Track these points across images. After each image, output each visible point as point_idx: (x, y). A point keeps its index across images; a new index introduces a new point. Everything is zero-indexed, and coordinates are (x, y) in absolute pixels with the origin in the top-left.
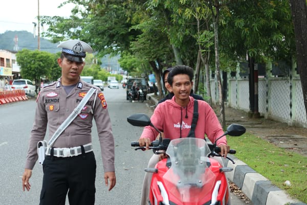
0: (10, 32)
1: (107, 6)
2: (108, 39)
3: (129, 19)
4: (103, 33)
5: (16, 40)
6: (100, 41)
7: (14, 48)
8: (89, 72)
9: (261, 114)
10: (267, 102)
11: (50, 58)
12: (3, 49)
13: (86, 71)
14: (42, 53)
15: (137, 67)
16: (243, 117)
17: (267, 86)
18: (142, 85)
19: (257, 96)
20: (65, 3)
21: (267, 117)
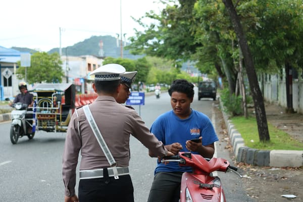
0: (95, 37)
1: (177, 22)
2: (179, 49)
3: (193, 33)
4: (175, 44)
5: (101, 44)
6: (173, 50)
7: (99, 54)
8: (168, 75)
9: (295, 110)
10: (299, 100)
11: (131, 64)
12: (90, 54)
13: (165, 74)
14: (124, 60)
15: (211, 71)
16: (282, 113)
17: (299, 87)
18: (212, 88)
19: (292, 95)
20: (143, 17)
21: (298, 113)
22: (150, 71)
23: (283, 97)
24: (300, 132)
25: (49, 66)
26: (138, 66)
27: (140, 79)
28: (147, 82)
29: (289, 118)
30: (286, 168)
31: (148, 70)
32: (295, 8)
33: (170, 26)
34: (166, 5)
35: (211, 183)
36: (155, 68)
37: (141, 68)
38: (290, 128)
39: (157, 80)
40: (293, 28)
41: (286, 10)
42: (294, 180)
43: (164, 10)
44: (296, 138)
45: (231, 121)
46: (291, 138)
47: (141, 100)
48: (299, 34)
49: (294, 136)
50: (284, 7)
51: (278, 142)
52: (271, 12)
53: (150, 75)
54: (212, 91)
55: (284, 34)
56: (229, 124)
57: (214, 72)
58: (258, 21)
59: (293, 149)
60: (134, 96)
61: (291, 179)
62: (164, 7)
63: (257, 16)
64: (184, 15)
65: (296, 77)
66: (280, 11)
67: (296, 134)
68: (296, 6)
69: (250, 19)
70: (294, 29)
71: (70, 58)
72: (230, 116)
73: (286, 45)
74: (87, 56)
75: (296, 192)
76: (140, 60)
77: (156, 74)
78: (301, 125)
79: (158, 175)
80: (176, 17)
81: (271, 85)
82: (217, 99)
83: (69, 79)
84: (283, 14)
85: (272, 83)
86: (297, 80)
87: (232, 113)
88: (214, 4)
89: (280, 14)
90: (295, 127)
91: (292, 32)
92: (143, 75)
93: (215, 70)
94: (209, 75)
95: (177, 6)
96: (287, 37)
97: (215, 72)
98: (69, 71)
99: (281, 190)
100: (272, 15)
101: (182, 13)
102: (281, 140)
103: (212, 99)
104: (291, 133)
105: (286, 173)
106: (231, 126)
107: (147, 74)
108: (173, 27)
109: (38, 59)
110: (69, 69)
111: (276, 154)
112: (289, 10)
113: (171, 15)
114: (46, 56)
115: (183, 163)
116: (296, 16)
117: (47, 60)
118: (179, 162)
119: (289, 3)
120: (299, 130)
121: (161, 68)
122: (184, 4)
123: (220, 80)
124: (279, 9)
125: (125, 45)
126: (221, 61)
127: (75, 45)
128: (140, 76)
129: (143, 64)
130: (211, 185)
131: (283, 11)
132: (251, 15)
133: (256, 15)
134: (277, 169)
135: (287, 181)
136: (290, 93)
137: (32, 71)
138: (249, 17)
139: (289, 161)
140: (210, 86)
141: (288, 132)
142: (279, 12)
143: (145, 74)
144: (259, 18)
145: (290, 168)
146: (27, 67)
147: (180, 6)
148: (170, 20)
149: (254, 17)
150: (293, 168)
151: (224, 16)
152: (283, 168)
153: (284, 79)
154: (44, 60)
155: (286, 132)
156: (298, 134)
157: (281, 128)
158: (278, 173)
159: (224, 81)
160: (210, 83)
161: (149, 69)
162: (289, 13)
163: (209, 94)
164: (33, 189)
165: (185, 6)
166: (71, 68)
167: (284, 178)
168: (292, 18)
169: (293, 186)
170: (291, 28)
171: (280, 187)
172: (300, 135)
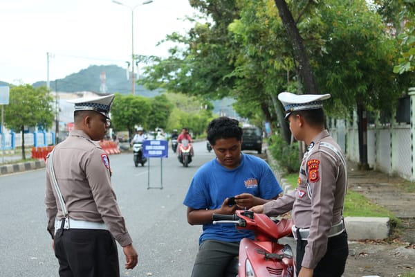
0: (95, 66)
2: (211, 83)
3: (231, 61)
4: (206, 76)
5: (103, 77)
6: (202, 85)
7: (101, 89)
8: (195, 119)
9: (370, 166)
10: (376, 152)
11: (147, 103)
12: (88, 91)
13: (191, 118)
14: (137, 98)
15: (255, 114)
16: (352, 170)
17: (376, 135)
18: (256, 136)
19: (366, 146)
20: (163, 41)
21: (375, 169)
22: (172, 114)
23: (354, 149)
24: (381, 194)
25: (35, 104)
26: (155, 107)
27: (158, 124)
28: (167, 129)
29: (363, 176)
30: (365, 241)
31: (169, 112)
32: (371, 27)
33: (199, 52)
34: (194, 23)
35: (281, 252)
36: (178, 109)
37: (158, 109)
38: (366, 189)
39: (181, 126)
40: (368, 54)
41: (360, 31)
42: (377, 257)
43: (192, 29)
44: (375, 201)
45: (285, 180)
46: (369, 202)
47: (163, 151)
48: (376, 64)
49: (373, 199)
50: (356, 26)
51: (352, 207)
52: (339, 33)
53: (171, 118)
54: (256, 140)
55: (357, 63)
56: (284, 184)
57: (258, 115)
58: (323, 45)
59: (374, 216)
60: (153, 145)
61: (373, 256)
62: (192, 25)
63: (323, 38)
64: (219, 37)
65: (373, 122)
66: (352, 32)
67: (375, 197)
68: (373, 25)
69: (313, 41)
70: (370, 56)
71: (61, 94)
72: (283, 173)
73: (358, 77)
74: (85, 93)
75: (380, 272)
76: (158, 99)
77: (180, 118)
78: (381, 186)
79: (204, 244)
80: (208, 39)
81: (337, 133)
82: (262, 152)
83: (60, 124)
84: (356, 36)
85: (339, 131)
86: (373, 125)
87: (286, 170)
88: (264, 21)
89: (351, 36)
90: (373, 189)
91: (367, 60)
92: (161, 119)
93: (261, 113)
94: (251, 120)
95: (209, 25)
96: (360, 67)
97: (260, 116)
98: (60, 113)
99: (361, 269)
100: (341, 37)
101: (217, 34)
102: (356, 204)
103: (256, 152)
104: (368, 196)
105: (365, 247)
106: (287, 187)
107: (167, 117)
108: (205, 54)
109: (19, 94)
110: (60, 110)
111: (351, 222)
112: (364, 30)
113: (202, 37)
114: (30, 91)
115: (242, 226)
116: (372, 38)
117: (32, 96)
118: (237, 224)
119: (363, 21)
120: (379, 192)
121: (186, 109)
122: (219, 22)
123: (267, 126)
124: (351, 29)
125: (138, 78)
126: (271, 99)
127: (67, 77)
128: (157, 120)
129: (162, 103)
130: (280, 255)
131: (355, 31)
132: (314, 36)
133: (320, 37)
134: (353, 242)
135: (367, 258)
136: (364, 143)
137: (11, 111)
138: (312, 38)
139: (369, 231)
140: (254, 134)
141: (363, 194)
142: (350, 34)
143: (164, 117)
144: (325, 41)
145: (371, 241)
146: (5, 106)
147: (213, 24)
148: (201, 44)
149: (318, 39)
150: (374, 241)
151: (277, 37)
152: (361, 241)
153: (355, 125)
154: (27, 96)
155: (361, 194)
156: (378, 197)
157: (353, 189)
158: (354, 248)
159: (274, 127)
160: (254, 129)
161: (170, 110)
162: (363, 35)
163: (252, 145)
164: (20, 269)
165: (221, 25)
166: (62, 109)
167: (363, 253)
168: (367, 41)
169: (376, 265)
170: (365, 54)
171: (360, 266)
172: (381, 198)
